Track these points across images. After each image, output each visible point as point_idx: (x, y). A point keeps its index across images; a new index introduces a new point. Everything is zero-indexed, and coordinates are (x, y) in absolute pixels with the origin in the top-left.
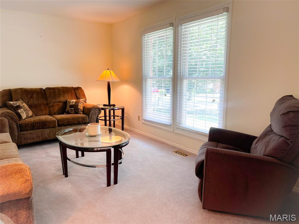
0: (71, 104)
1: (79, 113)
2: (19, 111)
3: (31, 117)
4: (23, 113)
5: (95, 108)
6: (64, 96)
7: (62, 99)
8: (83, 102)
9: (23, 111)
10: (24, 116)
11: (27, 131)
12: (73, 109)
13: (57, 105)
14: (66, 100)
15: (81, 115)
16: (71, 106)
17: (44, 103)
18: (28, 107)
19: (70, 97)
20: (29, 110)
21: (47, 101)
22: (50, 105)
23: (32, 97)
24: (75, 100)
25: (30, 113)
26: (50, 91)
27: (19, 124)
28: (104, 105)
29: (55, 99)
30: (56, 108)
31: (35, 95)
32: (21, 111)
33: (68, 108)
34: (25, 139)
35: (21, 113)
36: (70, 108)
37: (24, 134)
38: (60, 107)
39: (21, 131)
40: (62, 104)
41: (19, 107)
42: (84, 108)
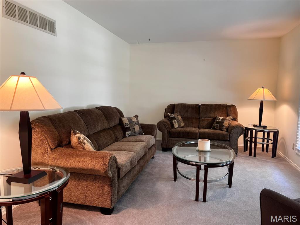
0: (218, 120)
1: (223, 130)
2: (173, 121)
3: (182, 127)
4: (176, 123)
5: (238, 127)
6: (214, 113)
7: (212, 115)
8: (230, 120)
9: (176, 122)
10: (176, 126)
11: (174, 137)
12: (218, 125)
13: (207, 120)
14: (216, 116)
15: (224, 132)
16: (218, 123)
17: (197, 117)
18: (181, 119)
19: (220, 114)
20: (182, 121)
21: (199, 116)
22: (201, 119)
23: (187, 111)
24: (223, 117)
25: (182, 124)
26: (204, 107)
27: (170, 132)
28: (255, 126)
29: (206, 114)
30: (205, 123)
31: (190, 110)
32: (174, 121)
33: (215, 125)
34: (172, 144)
35: (174, 123)
36: (216, 124)
37: (172, 140)
38: (209, 122)
39: (170, 137)
40: (211, 119)
41: (174, 118)
42: (229, 125)
